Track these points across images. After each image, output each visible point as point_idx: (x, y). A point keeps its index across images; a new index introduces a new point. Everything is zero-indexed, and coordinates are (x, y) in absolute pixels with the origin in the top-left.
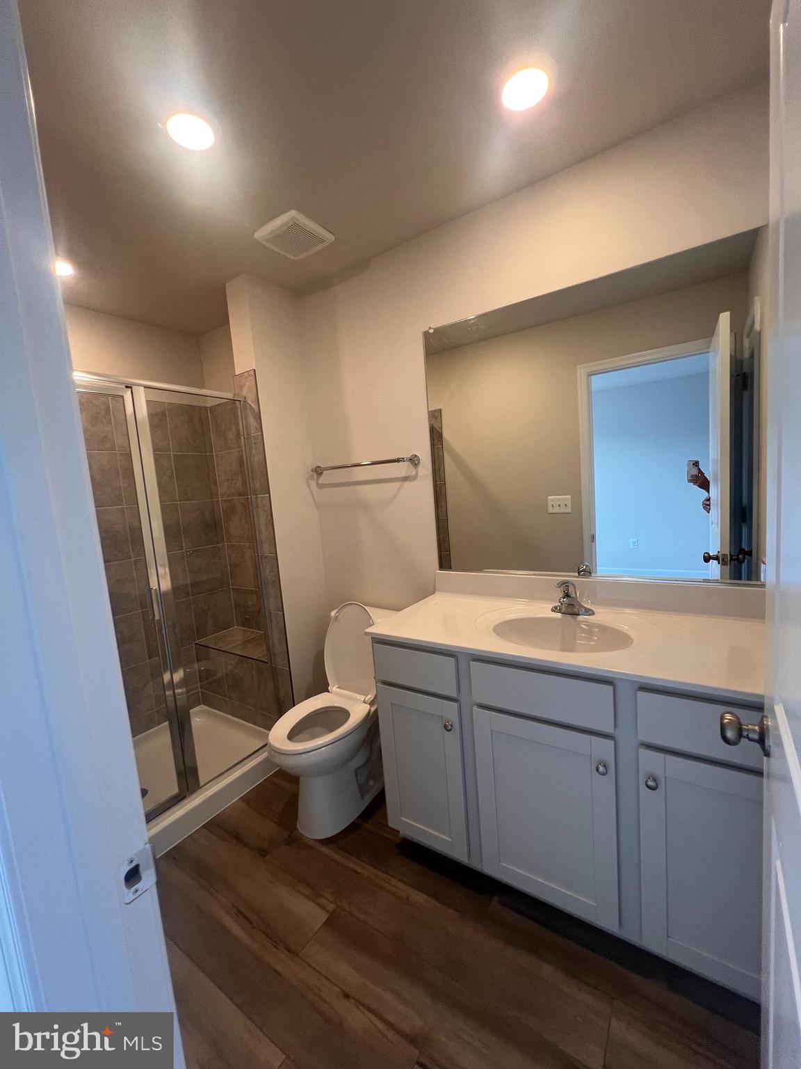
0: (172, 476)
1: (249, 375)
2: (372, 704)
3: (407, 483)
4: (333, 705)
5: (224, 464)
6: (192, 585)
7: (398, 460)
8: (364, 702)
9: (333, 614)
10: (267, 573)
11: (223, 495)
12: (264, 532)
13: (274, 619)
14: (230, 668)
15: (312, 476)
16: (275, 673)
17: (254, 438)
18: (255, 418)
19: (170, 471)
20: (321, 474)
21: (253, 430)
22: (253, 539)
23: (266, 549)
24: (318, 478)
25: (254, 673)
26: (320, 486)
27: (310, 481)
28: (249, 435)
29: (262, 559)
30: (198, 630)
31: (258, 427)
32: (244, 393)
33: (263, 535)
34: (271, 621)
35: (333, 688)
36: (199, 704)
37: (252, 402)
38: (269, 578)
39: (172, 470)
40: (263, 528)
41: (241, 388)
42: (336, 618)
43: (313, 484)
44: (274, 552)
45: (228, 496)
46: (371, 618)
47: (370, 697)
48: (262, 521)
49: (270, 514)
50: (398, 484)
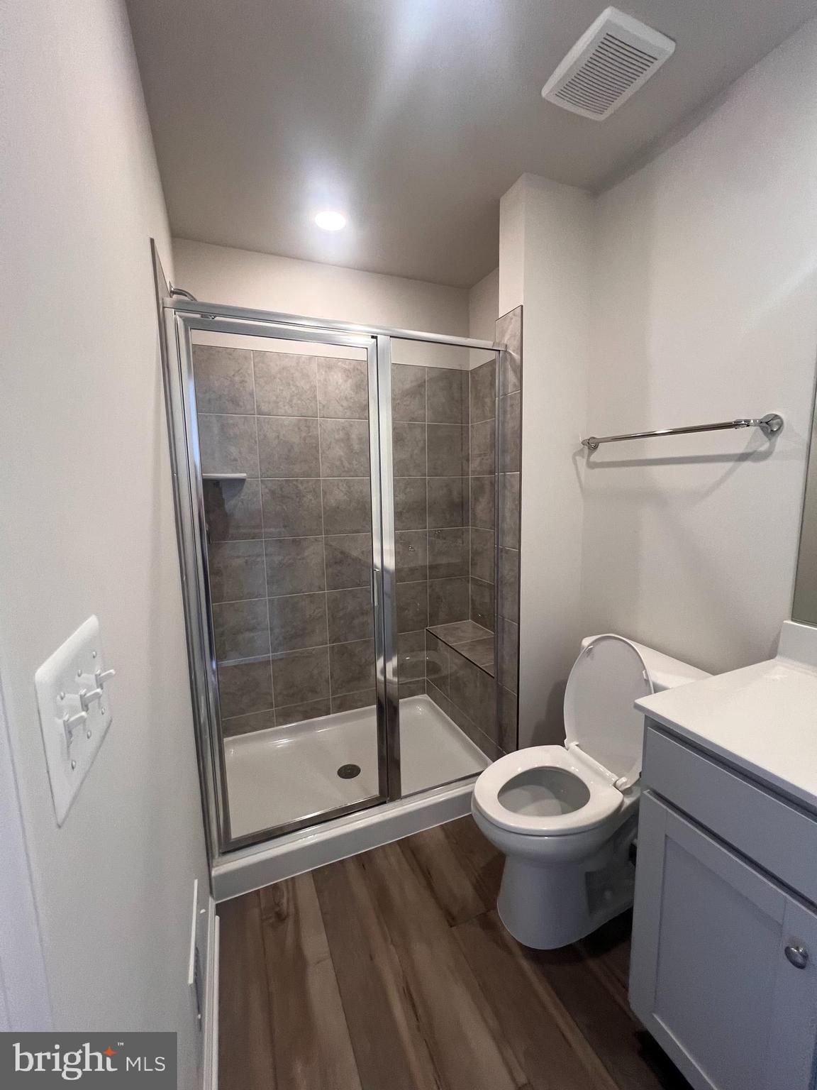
0: (423, 448)
1: (514, 315)
2: (626, 792)
3: (747, 465)
4: (567, 768)
5: (478, 436)
6: (432, 567)
7: (736, 425)
8: (615, 785)
9: (586, 642)
10: (506, 572)
11: (473, 472)
12: (508, 520)
13: (507, 629)
14: (455, 668)
15: (582, 450)
16: (501, 693)
17: (511, 397)
18: (515, 371)
19: (422, 442)
20: (596, 447)
21: (510, 389)
22: (495, 524)
23: (508, 541)
24: (589, 456)
25: (478, 684)
26: (592, 465)
27: (578, 458)
28: (505, 394)
29: (502, 551)
30: (431, 616)
31: (518, 384)
32: (506, 341)
33: (507, 524)
34: (503, 629)
35: (571, 743)
36: (422, 694)
37: (514, 351)
38: (508, 577)
39: (425, 441)
40: (508, 514)
41: (503, 333)
42: (590, 651)
43: (582, 462)
44: (517, 547)
45: (479, 474)
46: (644, 668)
47: (626, 781)
48: (509, 505)
49: (518, 497)
50: (729, 465)
